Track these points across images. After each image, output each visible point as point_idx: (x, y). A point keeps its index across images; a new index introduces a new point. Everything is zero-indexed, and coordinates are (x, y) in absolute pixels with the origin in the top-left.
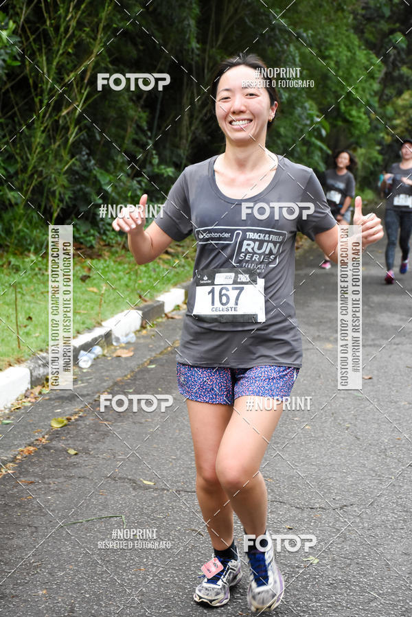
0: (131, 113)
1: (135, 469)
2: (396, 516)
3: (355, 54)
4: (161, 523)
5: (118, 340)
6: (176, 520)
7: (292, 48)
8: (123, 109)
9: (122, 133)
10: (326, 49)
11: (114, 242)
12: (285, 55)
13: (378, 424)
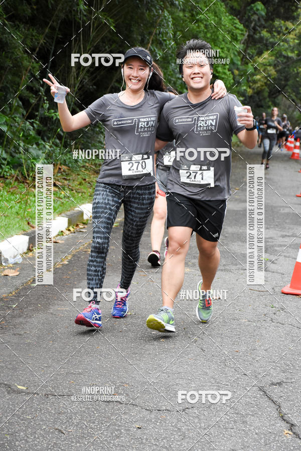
0: (26, 63)
1: (11, 376)
2: (228, 418)
3: (221, 19)
4: (29, 423)
5: (6, 260)
6: (43, 420)
7: (166, 14)
8: (19, 60)
9: (17, 79)
10: (198, 14)
11: (8, 174)
12: (160, 19)
13: (222, 338)
